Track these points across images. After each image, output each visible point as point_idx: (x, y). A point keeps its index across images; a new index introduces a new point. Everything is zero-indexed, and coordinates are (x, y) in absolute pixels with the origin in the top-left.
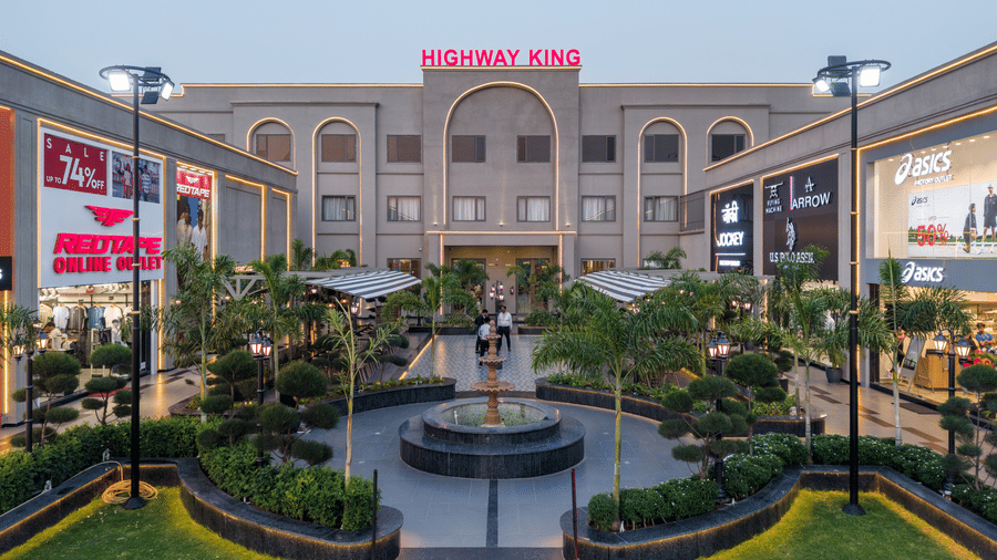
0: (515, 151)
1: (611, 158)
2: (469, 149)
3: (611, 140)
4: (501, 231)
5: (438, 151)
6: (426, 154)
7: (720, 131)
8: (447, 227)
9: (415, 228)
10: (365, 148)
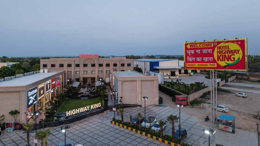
0: (91, 66)
1: (102, 66)
2: (85, 65)
3: (102, 64)
4: (89, 75)
5: (81, 66)
6: (80, 66)
7: (114, 63)
8: (83, 75)
9: (79, 75)
10: (73, 65)
